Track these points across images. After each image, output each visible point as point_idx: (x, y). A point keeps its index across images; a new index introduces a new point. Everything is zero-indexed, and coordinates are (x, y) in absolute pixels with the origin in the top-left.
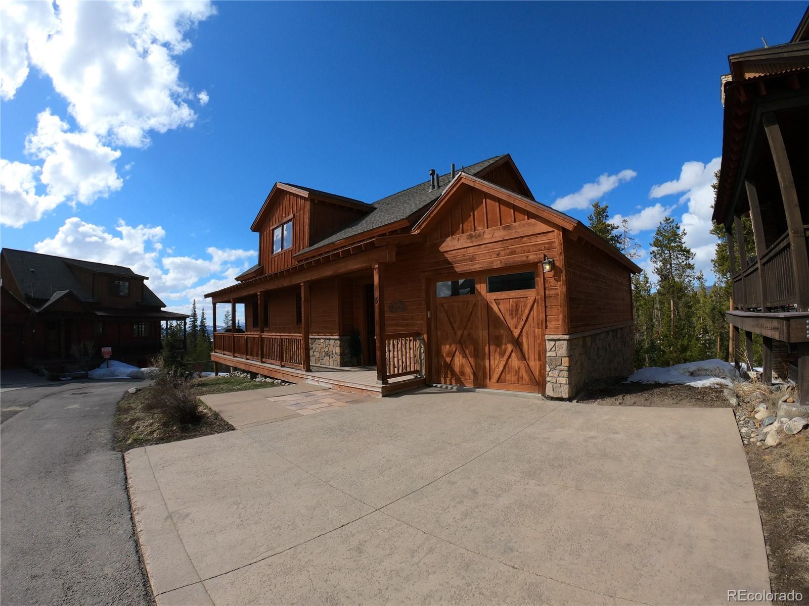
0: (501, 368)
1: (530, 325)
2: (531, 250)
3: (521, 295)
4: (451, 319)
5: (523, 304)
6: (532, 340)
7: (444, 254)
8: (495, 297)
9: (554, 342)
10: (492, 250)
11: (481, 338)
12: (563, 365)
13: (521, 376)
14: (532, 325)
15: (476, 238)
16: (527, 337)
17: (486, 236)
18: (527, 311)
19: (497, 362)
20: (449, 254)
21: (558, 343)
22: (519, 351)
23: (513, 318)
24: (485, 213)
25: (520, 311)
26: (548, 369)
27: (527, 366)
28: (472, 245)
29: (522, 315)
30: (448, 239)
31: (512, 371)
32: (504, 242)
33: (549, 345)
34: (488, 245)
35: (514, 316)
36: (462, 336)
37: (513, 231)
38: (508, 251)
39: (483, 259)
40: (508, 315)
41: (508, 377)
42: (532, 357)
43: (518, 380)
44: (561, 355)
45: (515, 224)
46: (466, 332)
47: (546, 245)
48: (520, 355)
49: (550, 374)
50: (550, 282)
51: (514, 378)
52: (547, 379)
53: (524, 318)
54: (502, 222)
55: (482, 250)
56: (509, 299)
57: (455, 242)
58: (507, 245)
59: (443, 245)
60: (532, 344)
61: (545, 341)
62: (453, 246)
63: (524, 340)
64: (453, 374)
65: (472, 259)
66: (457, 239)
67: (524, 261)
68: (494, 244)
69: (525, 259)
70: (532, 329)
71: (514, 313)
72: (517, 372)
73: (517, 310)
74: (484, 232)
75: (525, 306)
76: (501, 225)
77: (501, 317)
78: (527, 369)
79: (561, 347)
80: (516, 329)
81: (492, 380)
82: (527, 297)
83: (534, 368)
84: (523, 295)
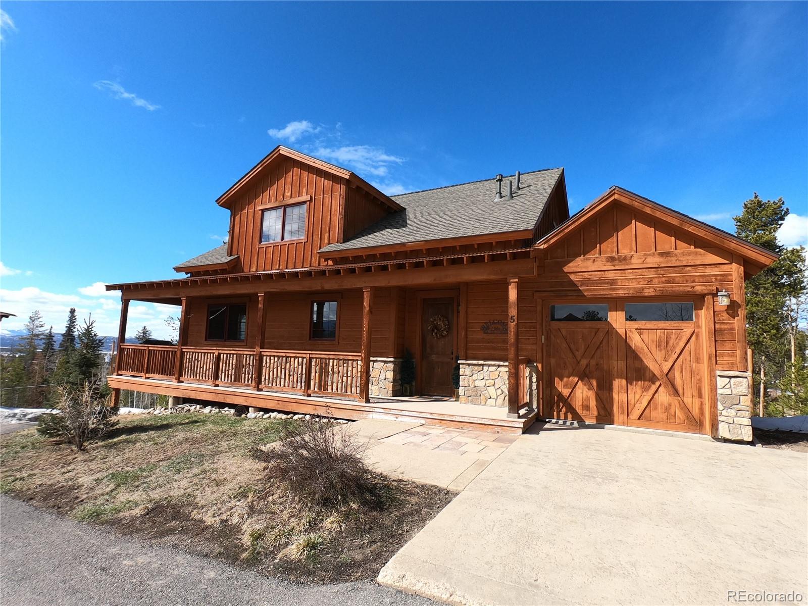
0: (645, 403)
1: (686, 359)
2: (697, 280)
3: (674, 326)
4: (572, 346)
5: (675, 336)
6: (688, 375)
7: (569, 275)
8: (636, 326)
9: (729, 379)
10: (641, 277)
11: (616, 368)
12: (741, 403)
13: (673, 414)
14: (688, 359)
15: (620, 261)
16: (682, 372)
17: (634, 260)
18: (682, 344)
19: (637, 397)
20: (578, 276)
21: (733, 380)
22: (670, 386)
23: (661, 350)
24: (634, 236)
25: (671, 343)
26: (720, 407)
27: (681, 402)
28: (613, 268)
29: (674, 348)
30: (578, 259)
31: (659, 407)
32: (659, 269)
33: (721, 382)
34: (636, 270)
35: (662, 348)
36: (587, 366)
37: (674, 259)
38: (664, 279)
39: (627, 284)
40: (654, 346)
41: (654, 414)
42: (688, 393)
43: (668, 419)
44: (740, 393)
45: (676, 252)
46: (593, 362)
47: (719, 277)
48: (671, 390)
49: (724, 413)
50: (723, 316)
51: (664, 416)
52: (720, 418)
53: (678, 351)
54: (657, 248)
55: (628, 275)
56: (657, 329)
57: (589, 263)
58: (662, 272)
59: (571, 264)
60: (689, 379)
61: (715, 377)
62: (587, 267)
63: (677, 374)
64: (571, 409)
65: (612, 282)
66: (592, 260)
67: (688, 291)
68: (644, 270)
69: (689, 289)
70: (688, 362)
71: (663, 344)
72: (667, 409)
73: (667, 343)
74: (632, 257)
75: (679, 338)
76: (656, 251)
77: (645, 348)
78: (682, 406)
80: (666, 363)
81: (631, 416)
82: (683, 329)
83: (691, 405)
84: (677, 326)
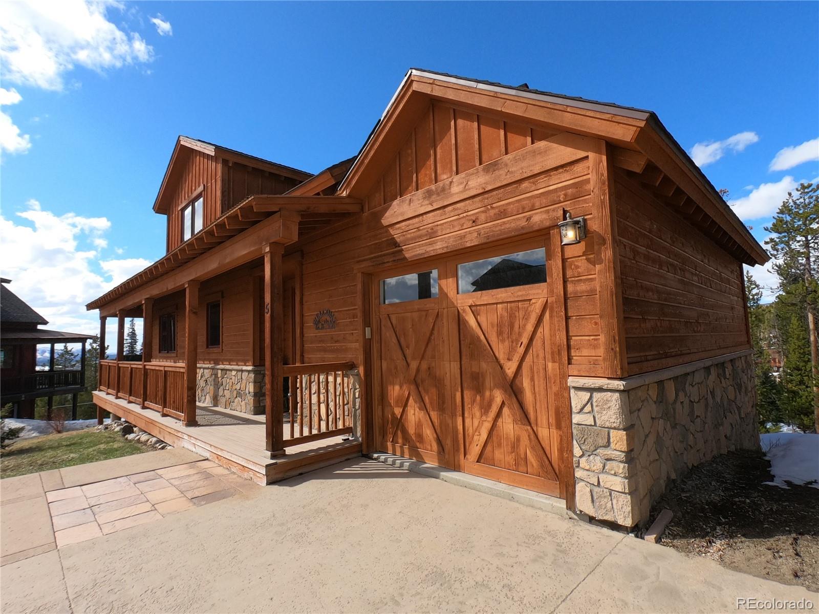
0: (484, 435)
1: (538, 356)
2: (537, 205)
3: (518, 296)
4: (402, 340)
5: (521, 313)
6: (542, 386)
7: (390, 229)
8: (470, 302)
9: (589, 394)
10: (465, 215)
11: (448, 375)
12: (612, 445)
13: (523, 456)
14: (541, 355)
15: (438, 194)
16: (532, 379)
17: (455, 189)
18: (530, 328)
19: (476, 423)
20: (396, 229)
21: (597, 396)
22: (516, 405)
23: (503, 341)
24: (453, 147)
25: (516, 326)
26: (577, 451)
27: (532, 436)
28: (430, 208)
29: (520, 335)
30: (395, 203)
31: (504, 443)
32: (486, 196)
33: (578, 399)
34: (458, 205)
35: (505, 336)
36: (418, 370)
37: (502, 172)
38: (492, 212)
39: (448, 231)
40: (495, 334)
41: (498, 455)
42: (543, 419)
43: (517, 464)
44: (608, 424)
45: (506, 158)
46: (424, 366)
47: (570, 191)
48: (518, 412)
49: (583, 461)
50: (577, 267)
51: (510, 459)
52: (578, 474)
53: (525, 341)
54: (483, 159)
55: (450, 216)
56: (497, 304)
57: (405, 207)
58: (490, 201)
59: (387, 214)
60: (543, 392)
61: (568, 389)
62: (402, 214)
63: (526, 384)
64: (406, 438)
65: (432, 234)
66: (407, 202)
67: (522, 228)
68: (467, 202)
69: (523, 223)
70: (541, 361)
71: (506, 330)
72: (515, 446)
73: (512, 326)
74: (451, 183)
75: (526, 318)
76: (480, 164)
77: (482, 337)
78: (533, 443)
79: (605, 406)
80: (510, 363)
81: (468, 456)
82: (530, 300)
83: (547, 442)
84: (522, 296)
